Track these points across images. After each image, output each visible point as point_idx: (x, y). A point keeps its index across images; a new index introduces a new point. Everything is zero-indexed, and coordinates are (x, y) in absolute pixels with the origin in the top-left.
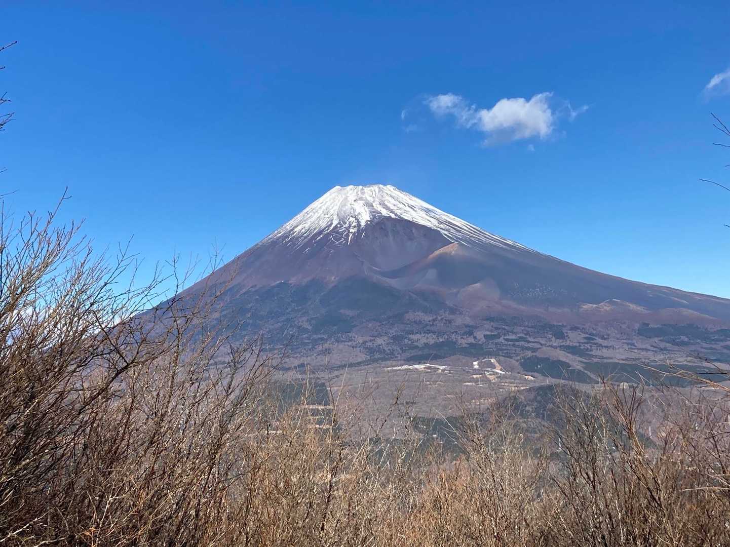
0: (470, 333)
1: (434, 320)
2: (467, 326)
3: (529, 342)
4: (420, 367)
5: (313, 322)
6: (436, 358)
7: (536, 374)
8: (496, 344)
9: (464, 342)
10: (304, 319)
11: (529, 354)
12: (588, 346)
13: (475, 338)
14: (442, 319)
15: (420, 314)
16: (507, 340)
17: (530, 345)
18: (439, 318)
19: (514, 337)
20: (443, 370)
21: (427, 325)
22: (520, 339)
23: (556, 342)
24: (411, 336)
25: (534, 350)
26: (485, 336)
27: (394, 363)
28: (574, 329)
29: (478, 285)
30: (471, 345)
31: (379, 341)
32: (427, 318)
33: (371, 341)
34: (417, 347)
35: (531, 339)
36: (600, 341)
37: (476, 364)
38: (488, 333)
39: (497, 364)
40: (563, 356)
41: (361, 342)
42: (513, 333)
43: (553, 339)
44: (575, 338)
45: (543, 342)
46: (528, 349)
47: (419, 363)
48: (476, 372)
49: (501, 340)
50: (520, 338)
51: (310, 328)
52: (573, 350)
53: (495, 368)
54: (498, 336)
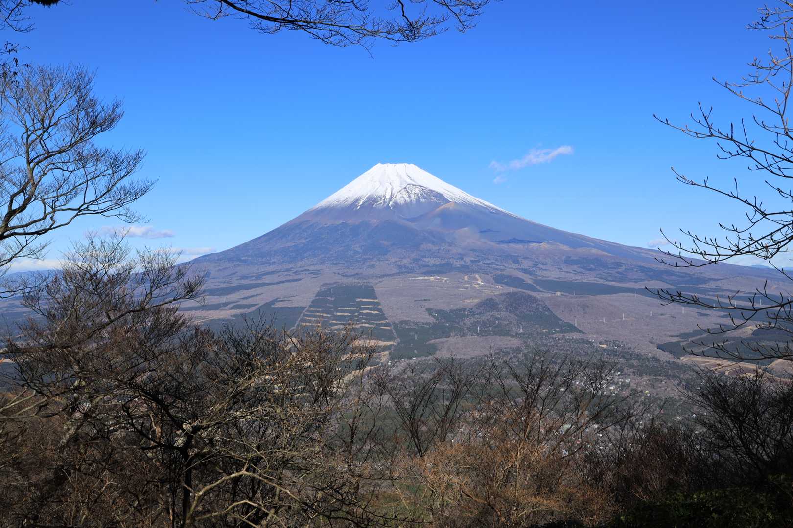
0: (462, 259)
1: (439, 250)
2: (460, 254)
3: (497, 265)
4: (432, 278)
5: (363, 248)
6: (439, 273)
7: (503, 285)
8: (478, 266)
9: (458, 264)
10: (358, 245)
11: (499, 273)
12: (534, 269)
13: (464, 261)
14: (443, 249)
15: (430, 245)
16: (484, 263)
17: (498, 267)
18: (442, 248)
19: (488, 262)
20: (446, 280)
21: (434, 253)
22: (492, 263)
23: (515, 266)
24: (425, 259)
25: (501, 270)
26: (471, 261)
27: (416, 275)
28: (526, 258)
29: (466, 229)
30: (462, 266)
31: (405, 261)
32: (435, 248)
33: (399, 261)
34: (428, 266)
35: (499, 264)
36: (540, 266)
37: (466, 278)
38: (472, 259)
39: (479, 278)
40: (520, 275)
41: (393, 261)
42: (489, 259)
43: (513, 264)
44: (526, 264)
45: (507, 266)
46: (498, 269)
47: (431, 276)
48: (466, 282)
49: (481, 263)
50: (492, 262)
51: (361, 251)
52: (525, 271)
53: (478, 280)
54: (479, 261)
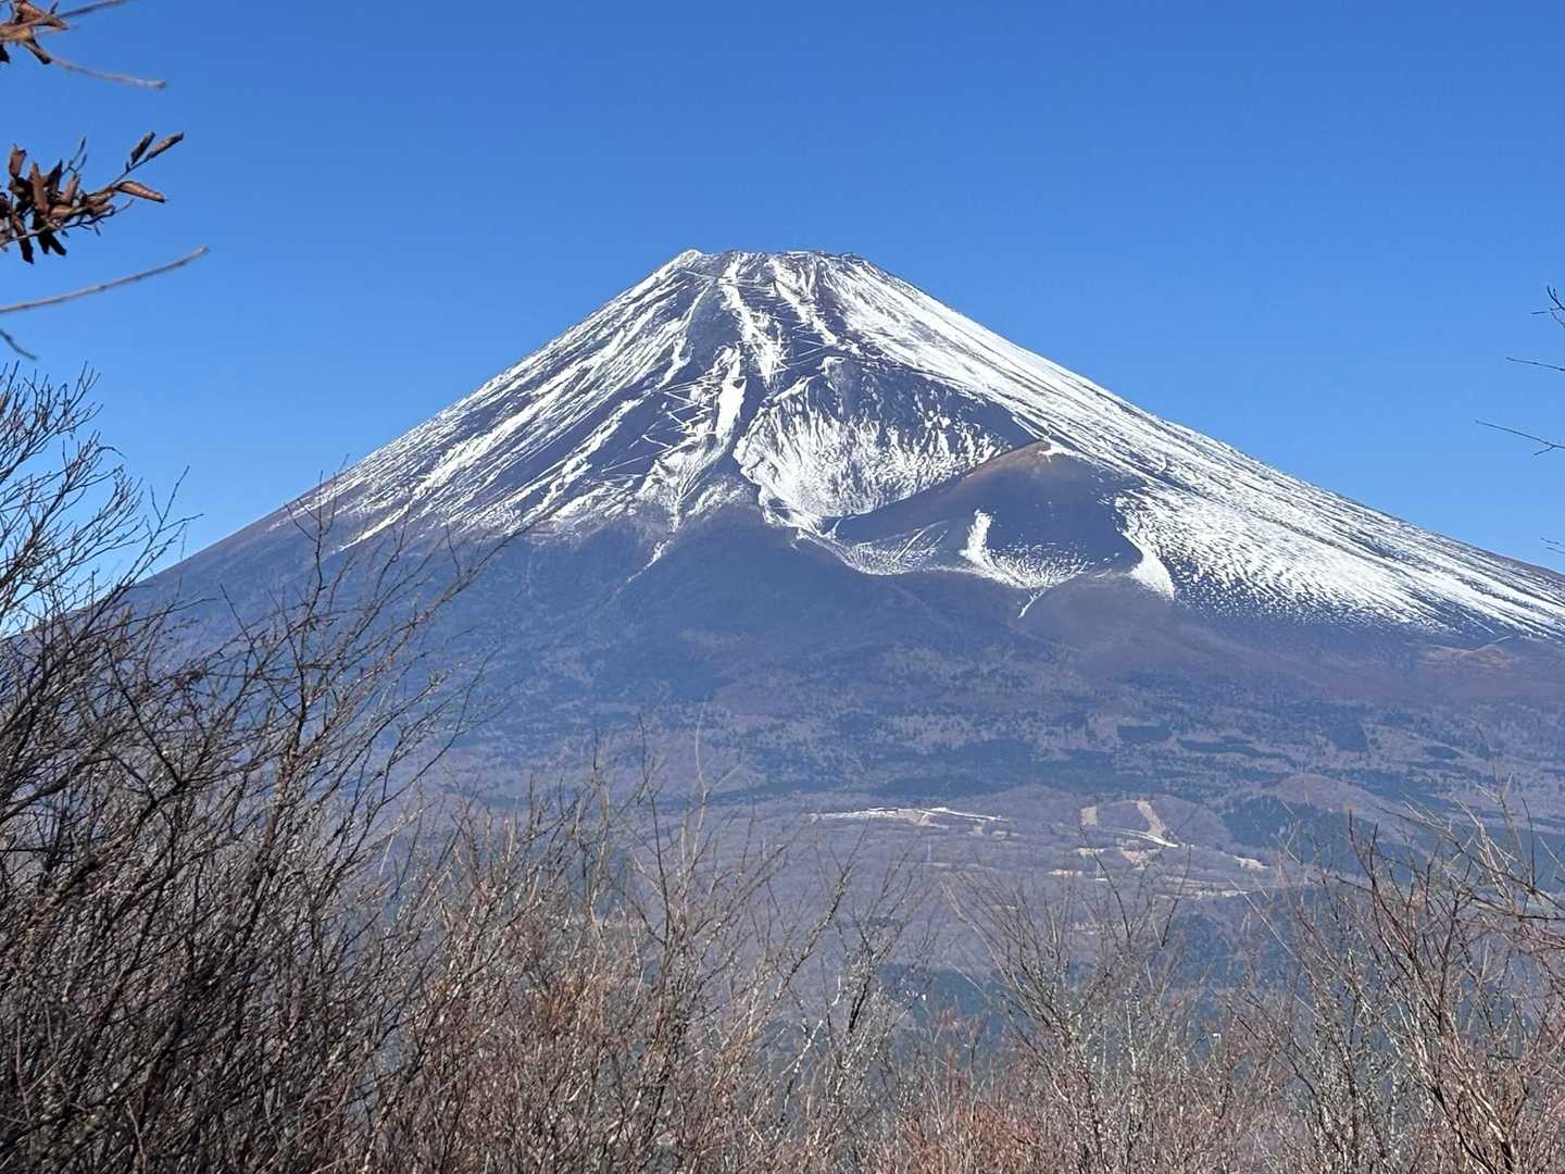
0: (1078, 720)
1: (969, 675)
2: (1069, 698)
3: (1254, 754)
4: (923, 817)
5: (600, 663)
6: (958, 790)
7: (1268, 853)
8: (1154, 755)
9: (1054, 744)
10: (575, 652)
11: (1255, 791)
12: (1434, 775)
13: (1091, 734)
14: (993, 672)
15: (926, 653)
16: (1191, 746)
17: (1257, 763)
18: (985, 669)
19: (1207, 737)
20: (989, 829)
21: (946, 689)
22: (1229, 744)
23: (1342, 760)
24: (896, 721)
25: (1269, 779)
26: (1123, 731)
27: (844, 800)
28: (1395, 721)
30: (1079, 755)
31: (798, 731)
32: (949, 669)
33: (772, 729)
34: (912, 755)
35: (1261, 747)
36: (1472, 761)
37: (1090, 816)
38: (1132, 722)
39: (1152, 817)
40: (1360, 805)
41: (741, 729)
42: (1211, 725)
43: (1332, 748)
44: (1398, 748)
45: (1299, 757)
46: (1250, 774)
47: (917, 804)
48: (1087, 837)
49: (1171, 744)
50: (1229, 739)
51: (588, 680)
52: (1389, 785)
53: (1147, 829)
54: (1161, 734)
